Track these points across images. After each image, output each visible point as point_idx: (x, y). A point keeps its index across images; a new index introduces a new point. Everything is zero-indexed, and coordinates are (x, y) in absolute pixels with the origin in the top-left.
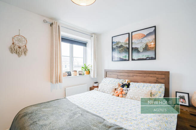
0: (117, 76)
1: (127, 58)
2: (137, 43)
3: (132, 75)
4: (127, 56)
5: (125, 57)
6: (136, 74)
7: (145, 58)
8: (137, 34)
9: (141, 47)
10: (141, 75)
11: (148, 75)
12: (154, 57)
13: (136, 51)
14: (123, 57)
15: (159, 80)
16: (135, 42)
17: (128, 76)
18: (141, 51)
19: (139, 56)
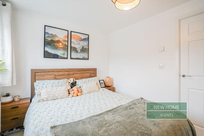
0: (54, 76)
1: (66, 56)
2: (76, 43)
3: (72, 74)
4: (66, 54)
5: (64, 54)
6: (76, 72)
7: (81, 57)
8: (76, 35)
9: (79, 48)
10: (80, 72)
11: (85, 72)
12: (88, 58)
13: (75, 51)
14: (61, 54)
15: (92, 75)
16: (73, 42)
17: (69, 75)
18: (79, 51)
19: (77, 56)
